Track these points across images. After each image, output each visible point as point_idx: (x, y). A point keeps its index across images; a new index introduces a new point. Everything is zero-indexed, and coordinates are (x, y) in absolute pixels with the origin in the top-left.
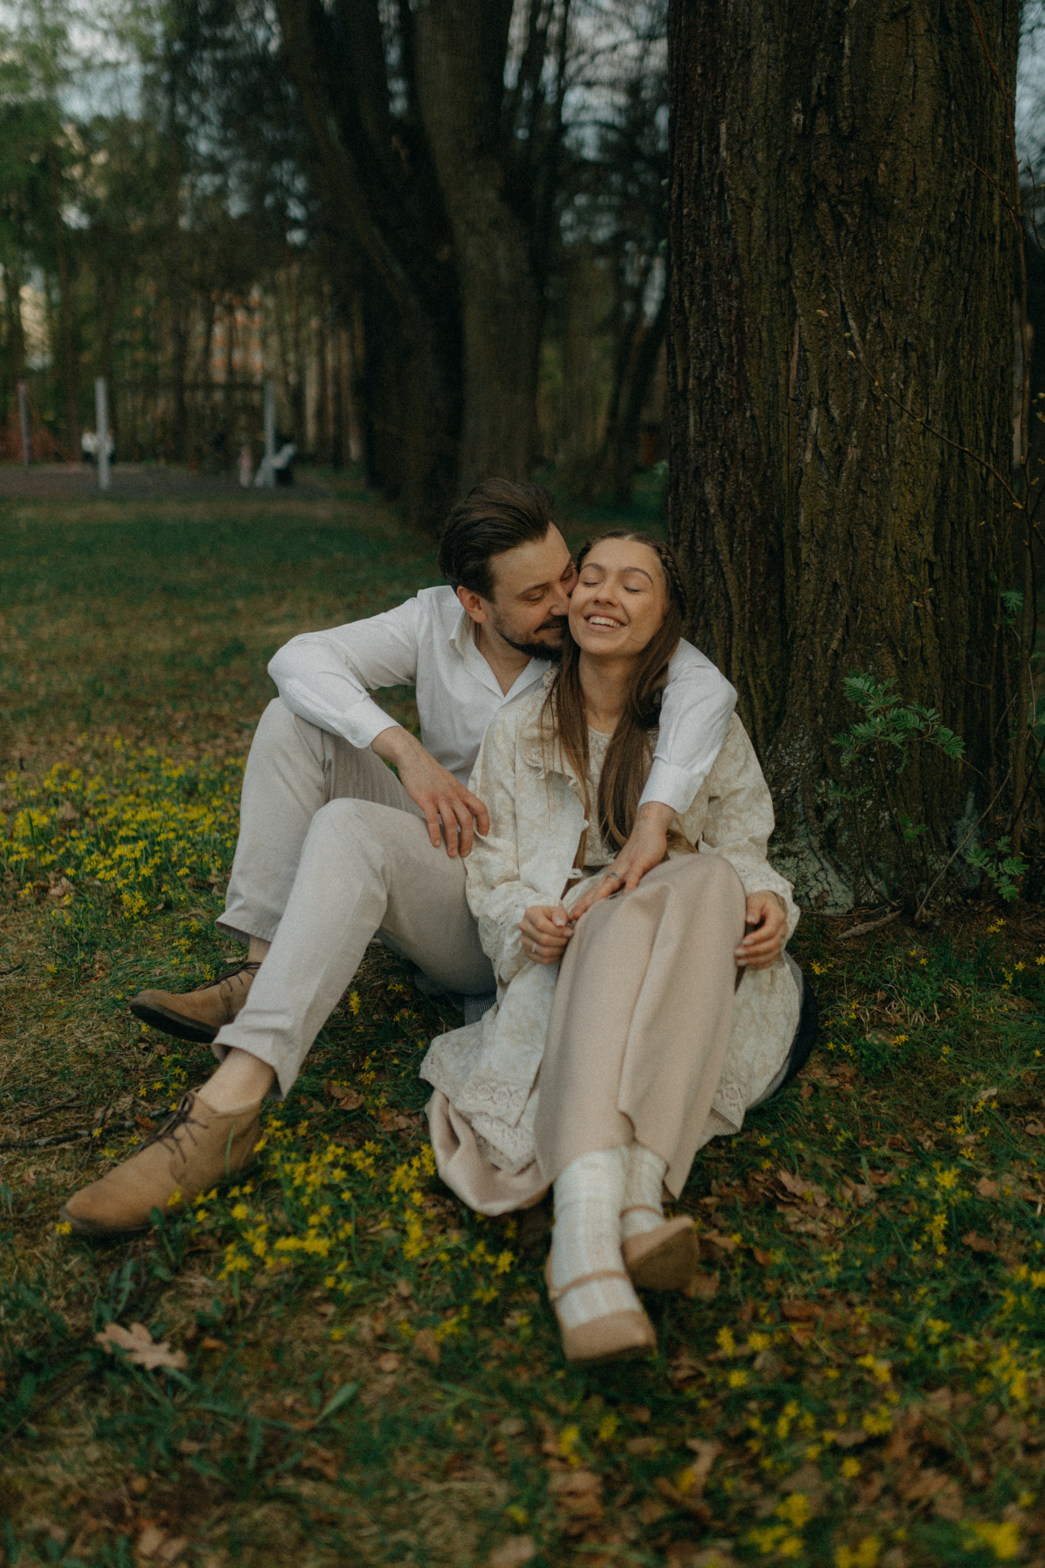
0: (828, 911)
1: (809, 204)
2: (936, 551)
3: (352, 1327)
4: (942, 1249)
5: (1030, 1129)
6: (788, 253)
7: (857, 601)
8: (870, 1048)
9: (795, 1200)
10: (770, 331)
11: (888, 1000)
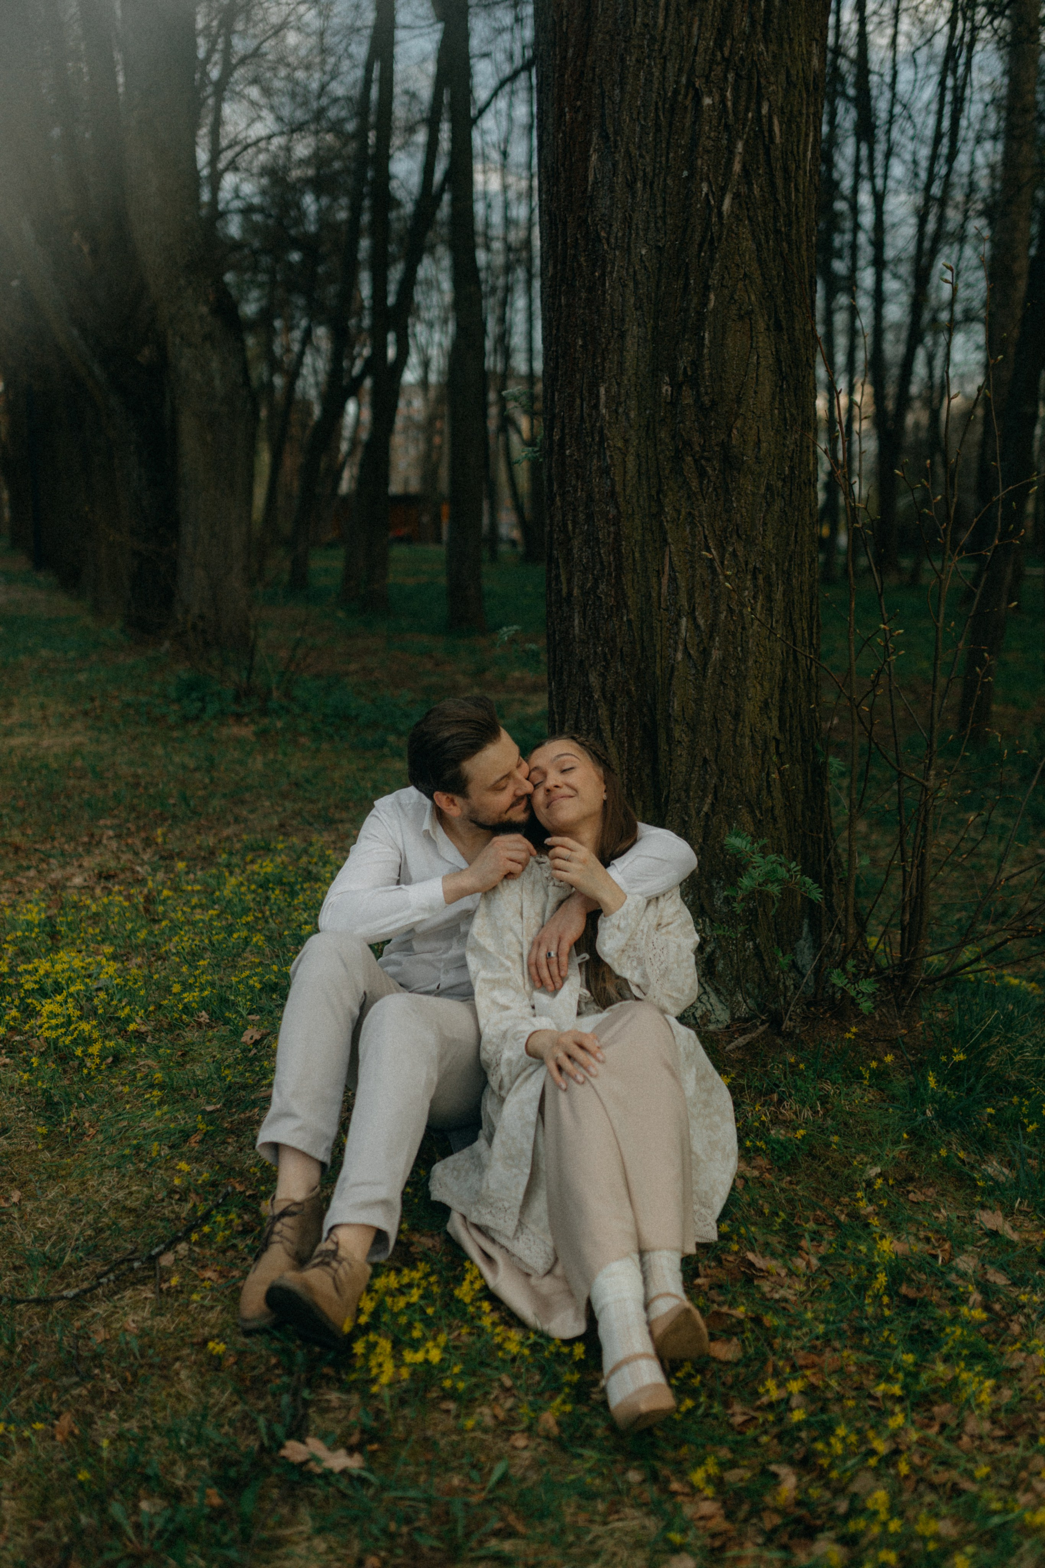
0: (712, 1027)
1: (678, 457)
2: (781, 728)
3: (476, 1417)
4: (886, 1300)
5: (911, 1196)
6: (658, 493)
7: (722, 772)
8: (778, 1142)
9: (766, 1274)
10: (642, 553)
11: (780, 1101)
